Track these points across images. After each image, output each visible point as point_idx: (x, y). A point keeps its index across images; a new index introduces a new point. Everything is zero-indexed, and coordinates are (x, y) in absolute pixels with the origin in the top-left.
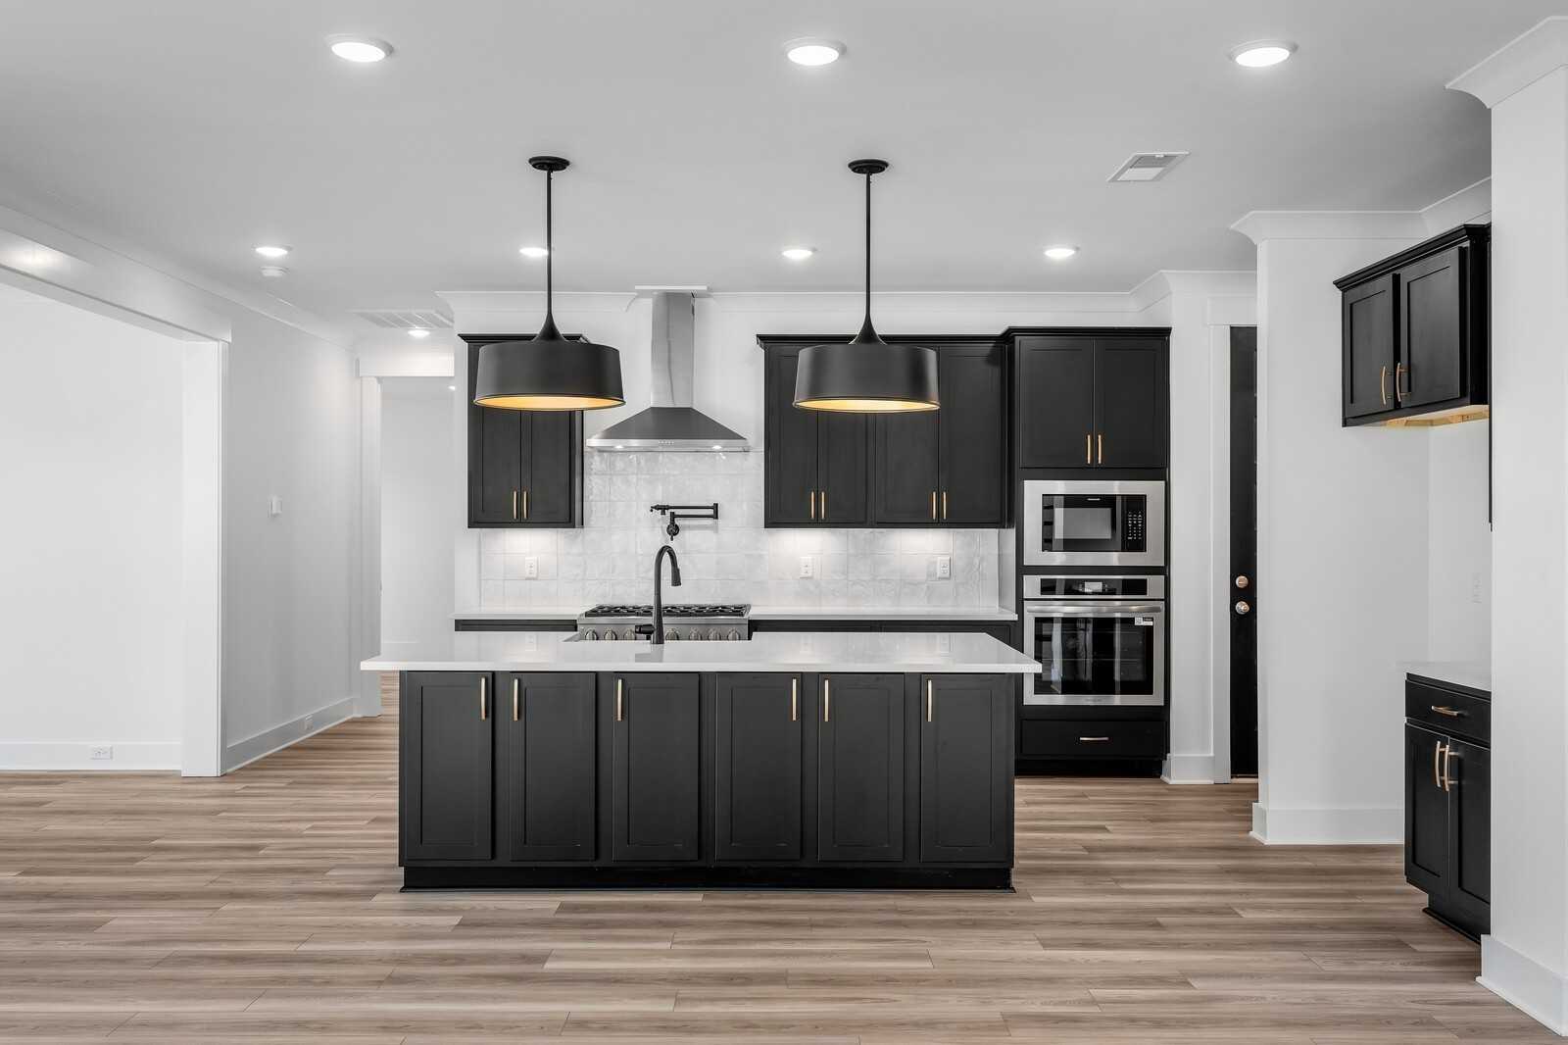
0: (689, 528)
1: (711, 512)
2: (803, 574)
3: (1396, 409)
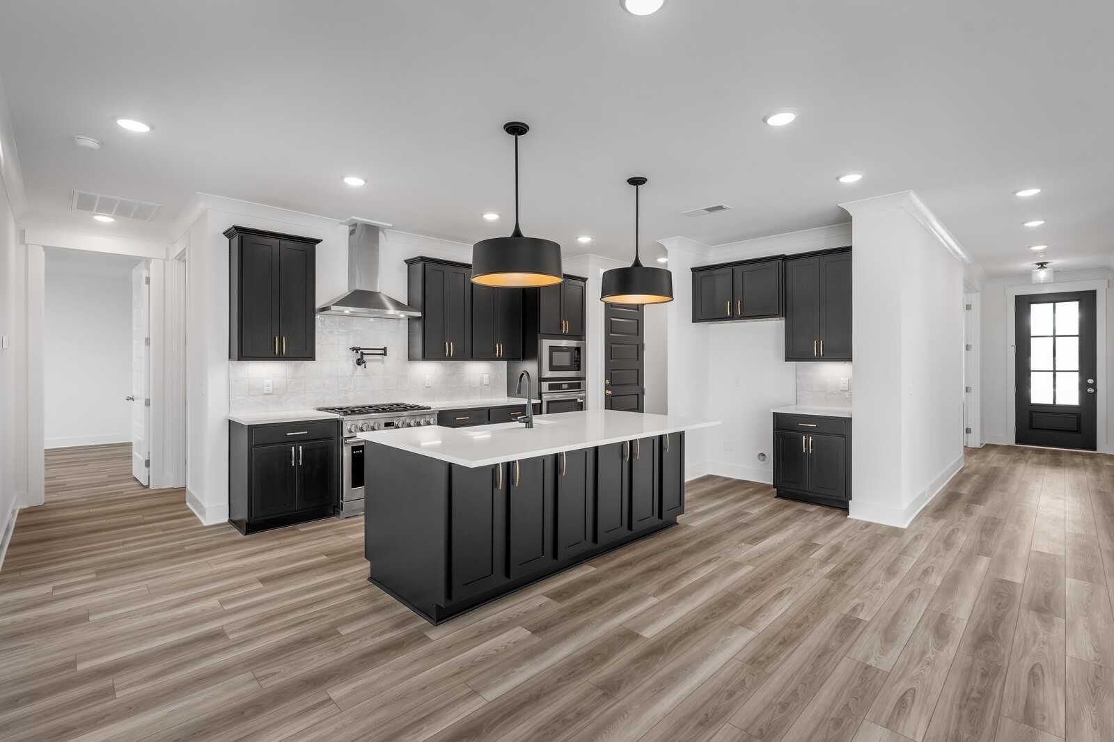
0: (369, 360)
1: (383, 352)
3: (733, 317)
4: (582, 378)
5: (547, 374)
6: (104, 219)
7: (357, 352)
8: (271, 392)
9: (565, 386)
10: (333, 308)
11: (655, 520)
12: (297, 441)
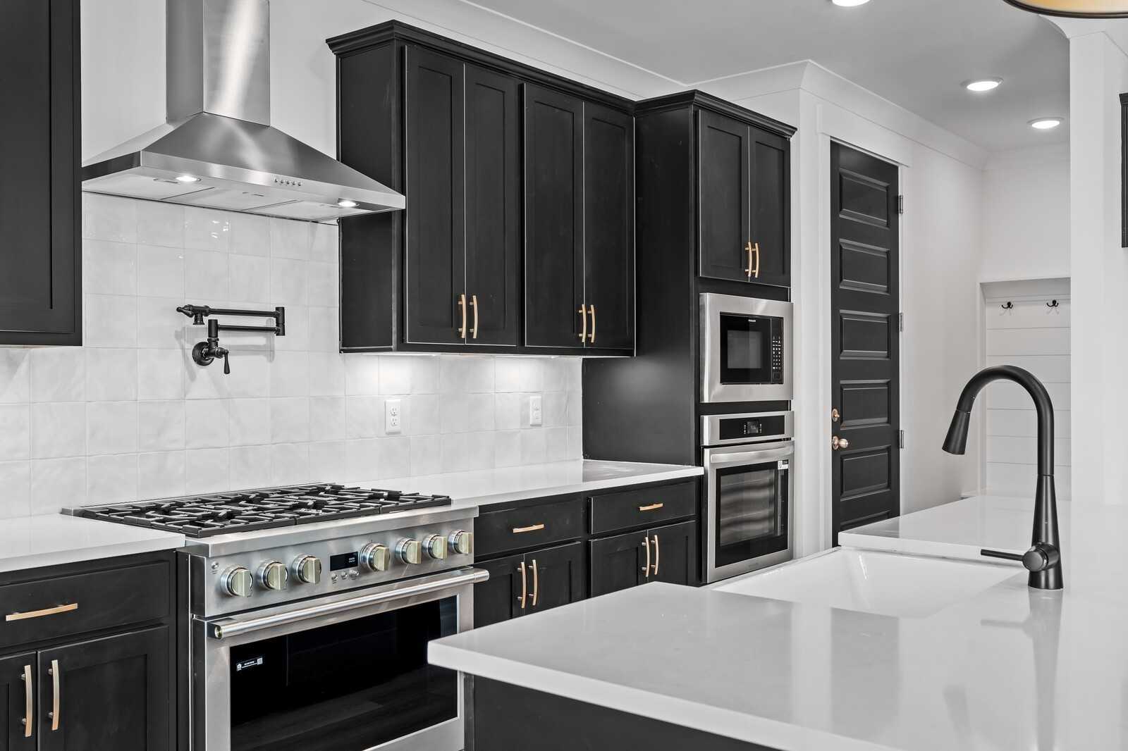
2: (390, 428)
4: (785, 405)
7: (198, 321)
9: (752, 427)
12: (37, 641)
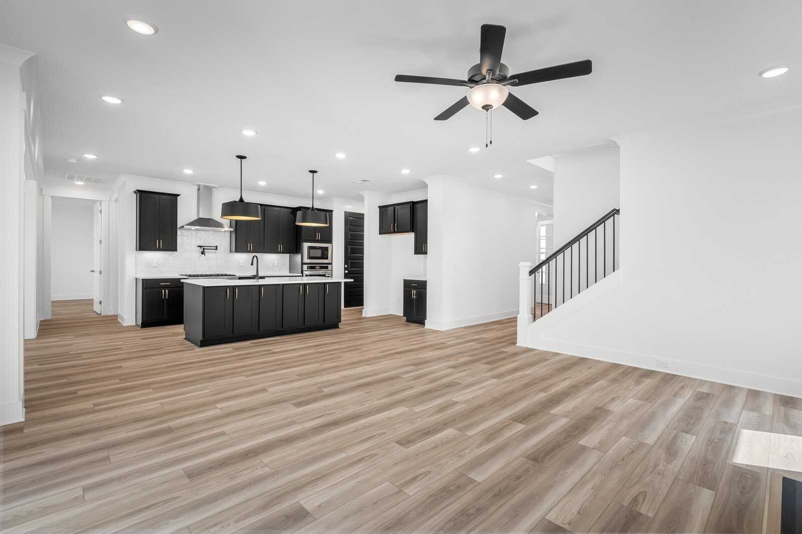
0: (208, 252)
1: (215, 248)
3: (394, 232)
4: (331, 264)
5: (306, 260)
6: (80, 183)
7: (201, 248)
8: (156, 266)
9: (317, 267)
10: (185, 227)
11: (320, 322)
12: (165, 287)
